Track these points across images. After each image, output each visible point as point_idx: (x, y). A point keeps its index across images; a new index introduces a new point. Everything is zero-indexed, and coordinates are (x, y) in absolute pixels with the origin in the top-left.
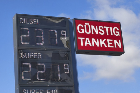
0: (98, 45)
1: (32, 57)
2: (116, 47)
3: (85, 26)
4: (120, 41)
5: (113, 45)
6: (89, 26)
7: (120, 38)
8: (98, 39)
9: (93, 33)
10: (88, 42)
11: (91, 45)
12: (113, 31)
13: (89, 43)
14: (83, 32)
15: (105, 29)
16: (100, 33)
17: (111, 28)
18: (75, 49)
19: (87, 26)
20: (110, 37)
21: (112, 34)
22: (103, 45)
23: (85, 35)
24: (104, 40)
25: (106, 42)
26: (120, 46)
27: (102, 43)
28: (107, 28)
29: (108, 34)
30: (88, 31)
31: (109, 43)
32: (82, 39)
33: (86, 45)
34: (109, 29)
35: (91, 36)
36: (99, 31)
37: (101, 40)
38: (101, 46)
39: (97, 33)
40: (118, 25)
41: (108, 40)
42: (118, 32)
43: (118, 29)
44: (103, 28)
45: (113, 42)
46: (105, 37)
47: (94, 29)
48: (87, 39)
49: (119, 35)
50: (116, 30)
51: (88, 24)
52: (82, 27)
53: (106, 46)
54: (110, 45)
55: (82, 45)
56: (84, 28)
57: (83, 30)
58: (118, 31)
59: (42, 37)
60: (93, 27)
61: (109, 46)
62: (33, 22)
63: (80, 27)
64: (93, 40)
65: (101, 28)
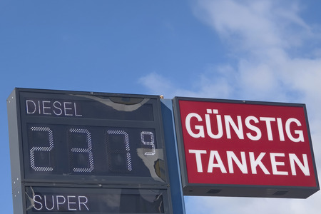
0: (244, 170)
2: (294, 173)
3: (207, 117)
4: (305, 156)
5: (287, 168)
6: (219, 118)
7: (305, 148)
8: (243, 154)
9: (229, 136)
10: (215, 162)
11: (224, 170)
12: (285, 129)
13: (220, 165)
14: (202, 134)
15: (262, 126)
16: (249, 135)
17: (279, 120)
18: (182, 182)
19: (213, 117)
20: (276, 145)
21: (282, 138)
22: (258, 167)
23: (207, 144)
24: (262, 155)
25: (266, 161)
26: (306, 171)
27: (256, 162)
28: (268, 120)
29: (270, 138)
30: (215, 131)
31: (274, 164)
32: (198, 153)
33: (210, 170)
34: (274, 125)
35: (223, 146)
36: (246, 130)
37: (252, 155)
38: (254, 171)
39: (240, 135)
40: (299, 111)
41: (273, 156)
42: (300, 133)
43: (299, 124)
44: (256, 121)
45: (286, 160)
46: (263, 146)
47: (231, 126)
48: (214, 153)
49: (301, 139)
50: (293, 126)
51: (216, 111)
52: (200, 119)
53: (266, 172)
54: (279, 168)
55: (200, 169)
56: (204, 123)
57: (201, 128)
58: (299, 128)
59: (89, 150)
60: (228, 119)
61: (275, 172)
62: (64, 109)
63: (194, 121)
64: (231, 155)
65: (252, 122)
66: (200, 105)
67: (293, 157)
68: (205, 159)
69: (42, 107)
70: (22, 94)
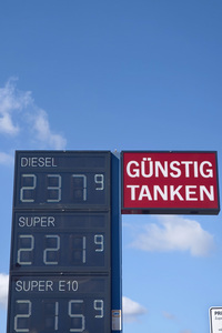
0: (165, 197)
1: (38, 225)
2: (202, 199)
3: (143, 163)
4: (212, 187)
5: (198, 195)
6: (151, 163)
7: (213, 182)
8: (166, 187)
9: (157, 175)
10: (145, 193)
11: (150, 198)
12: (199, 169)
13: (148, 194)
14: (137, 175)
15: (182, 168)
16: (172, 174)
17: (196, 163)
19: (147, 163)
20: (192, 180)
21: (196, 175)
22: (176, 196)
23: (140, 181)
24: (180, 187)
25: (182, 192)
26: (211, 197)
27: (175, 192)
28: (187, 164)
29: (187, 175)
30: (147, 172)
31: (188, 193)
32: (133, 188)
33: (140, 198)
34: (191, 167)
35: (151, 182)
36: (170, 170)
37: (172, 187)
38: (172, 199)
39: (165, 174)
41: (187, 188)
42: (211, 171)
43: (210, 165)
44: (178, 164)
45: (198, 190)
46: (182, 181)
47: (159, 168)
48: (145, 187)
49: (211, 175)
50: (206, 167)
51: (149, 159)
52: (137, 165)
53: (181, 199)
54: (191, 196)
55: (133, 198)
56: (140, 168)
57: (137, 171)
58: (210, 168)
59: (59, 188)
60: (158, 164)
61: (188, 198)
62: (46, 163)
63: (133, 166)
64: (156, 188)
65: (175, 165)
66: (138, 155)
67: (203, 188)
68: (138, 191)
69: (32, 161)
70: (19, 154)
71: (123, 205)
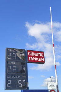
0: (35, 60)
1: (12, 64)
5: (41, 60)
7: (44, 57)
12: (41, 55)
13: (32, 59)
19: (32, 53)
20: (40, 57)
23: (31, 56)
25: (38, 59)
26: (43, 60)
27: (37, 59)
28: (39, 54)
31: (39, 59)
32: (30, 57)
34: (40, 54)
35: (33, 57)
36: (36, 55)
40: (43, 52)
42: (43, 55)
44: (37, 53)
45: (41, 59)
46: (38, 57)
47: (34, 54)
48: (32, 58)
55: (30, 60)
57: (30, 54)
60: (34, 53)
64: (34, 58)
66: (30, 51)
67: (42, 59)
68: (30, 58)
69: (10, 50)
70: (7, 48)
71: (28, 61)
